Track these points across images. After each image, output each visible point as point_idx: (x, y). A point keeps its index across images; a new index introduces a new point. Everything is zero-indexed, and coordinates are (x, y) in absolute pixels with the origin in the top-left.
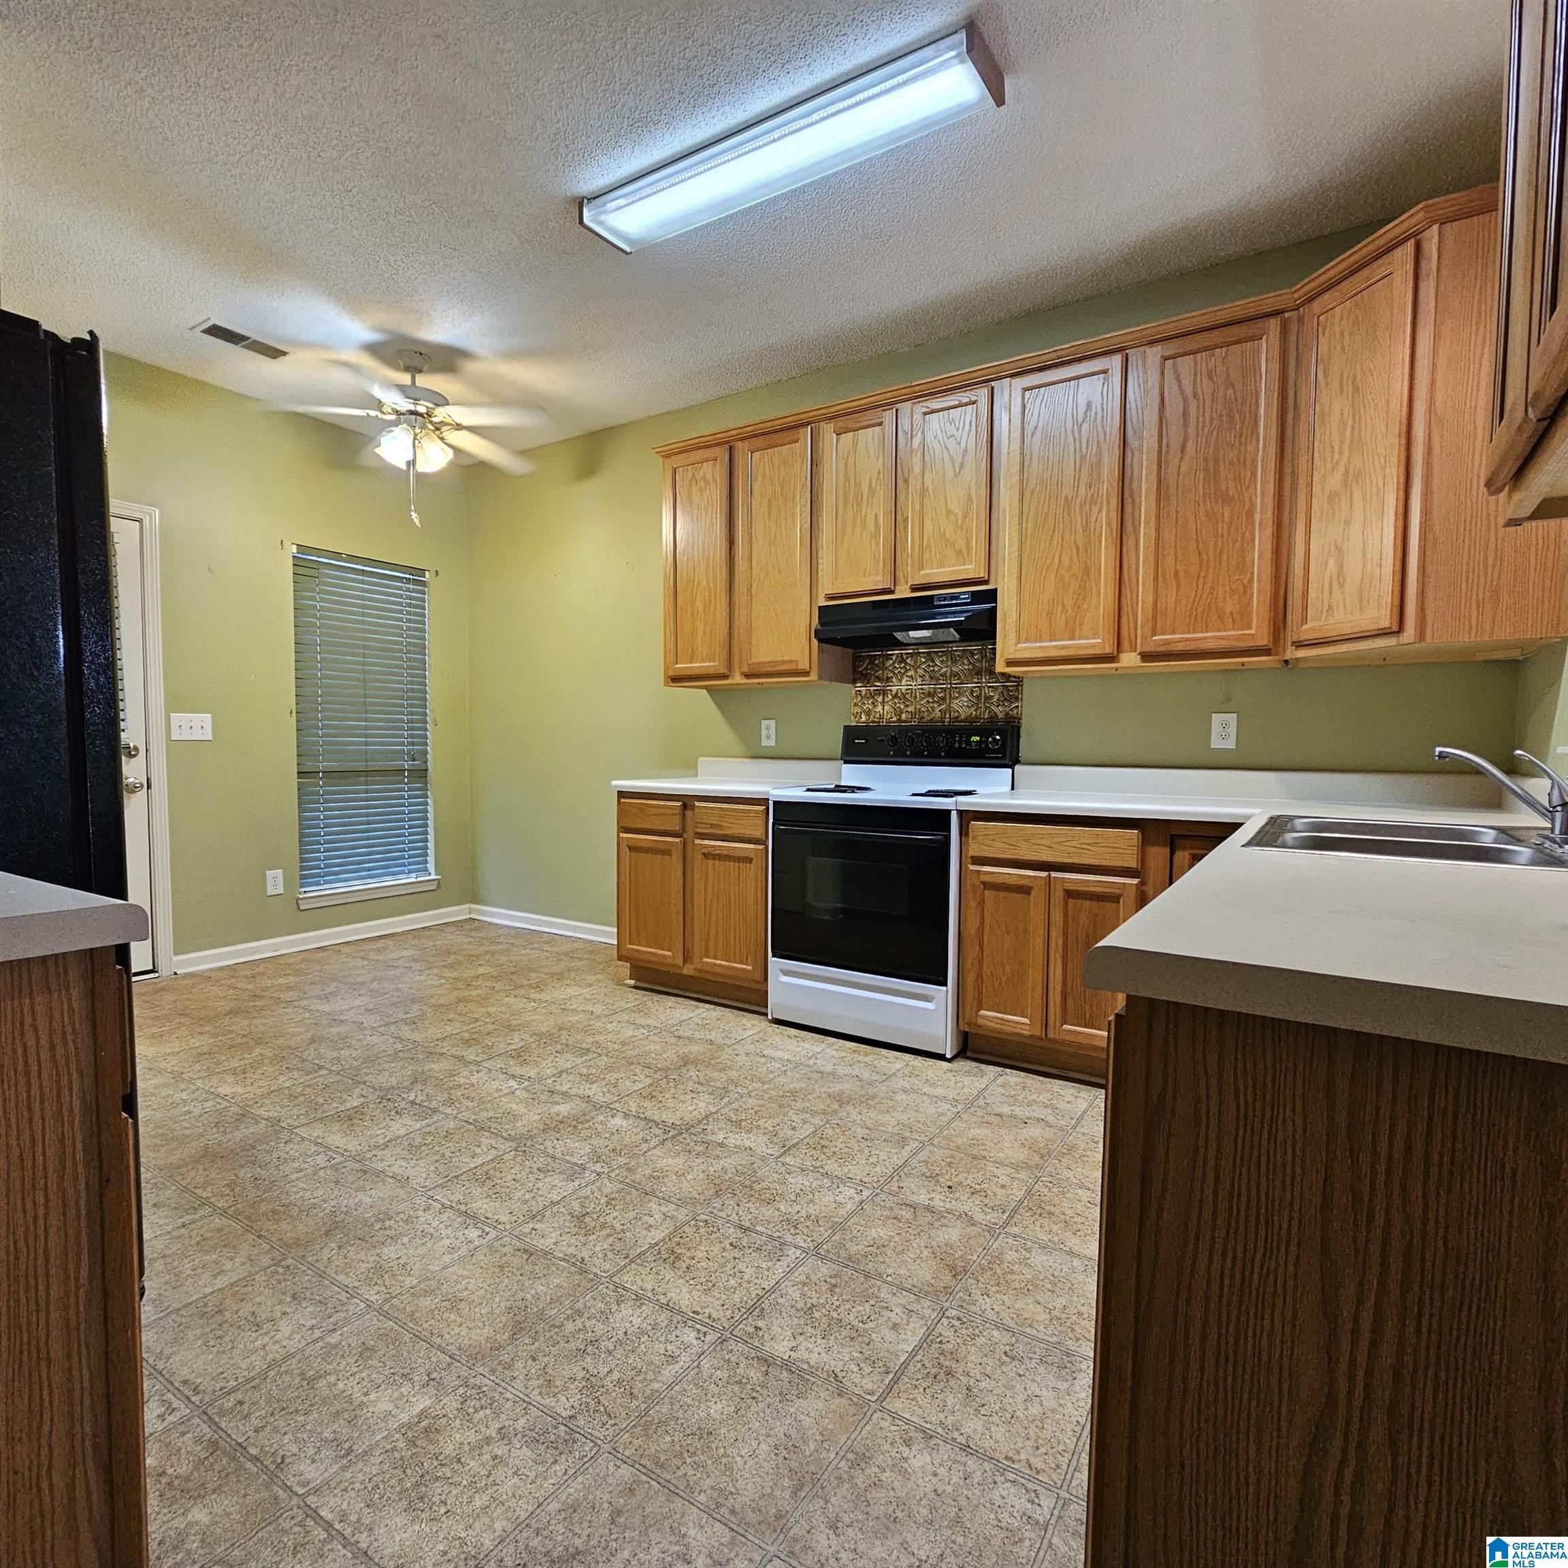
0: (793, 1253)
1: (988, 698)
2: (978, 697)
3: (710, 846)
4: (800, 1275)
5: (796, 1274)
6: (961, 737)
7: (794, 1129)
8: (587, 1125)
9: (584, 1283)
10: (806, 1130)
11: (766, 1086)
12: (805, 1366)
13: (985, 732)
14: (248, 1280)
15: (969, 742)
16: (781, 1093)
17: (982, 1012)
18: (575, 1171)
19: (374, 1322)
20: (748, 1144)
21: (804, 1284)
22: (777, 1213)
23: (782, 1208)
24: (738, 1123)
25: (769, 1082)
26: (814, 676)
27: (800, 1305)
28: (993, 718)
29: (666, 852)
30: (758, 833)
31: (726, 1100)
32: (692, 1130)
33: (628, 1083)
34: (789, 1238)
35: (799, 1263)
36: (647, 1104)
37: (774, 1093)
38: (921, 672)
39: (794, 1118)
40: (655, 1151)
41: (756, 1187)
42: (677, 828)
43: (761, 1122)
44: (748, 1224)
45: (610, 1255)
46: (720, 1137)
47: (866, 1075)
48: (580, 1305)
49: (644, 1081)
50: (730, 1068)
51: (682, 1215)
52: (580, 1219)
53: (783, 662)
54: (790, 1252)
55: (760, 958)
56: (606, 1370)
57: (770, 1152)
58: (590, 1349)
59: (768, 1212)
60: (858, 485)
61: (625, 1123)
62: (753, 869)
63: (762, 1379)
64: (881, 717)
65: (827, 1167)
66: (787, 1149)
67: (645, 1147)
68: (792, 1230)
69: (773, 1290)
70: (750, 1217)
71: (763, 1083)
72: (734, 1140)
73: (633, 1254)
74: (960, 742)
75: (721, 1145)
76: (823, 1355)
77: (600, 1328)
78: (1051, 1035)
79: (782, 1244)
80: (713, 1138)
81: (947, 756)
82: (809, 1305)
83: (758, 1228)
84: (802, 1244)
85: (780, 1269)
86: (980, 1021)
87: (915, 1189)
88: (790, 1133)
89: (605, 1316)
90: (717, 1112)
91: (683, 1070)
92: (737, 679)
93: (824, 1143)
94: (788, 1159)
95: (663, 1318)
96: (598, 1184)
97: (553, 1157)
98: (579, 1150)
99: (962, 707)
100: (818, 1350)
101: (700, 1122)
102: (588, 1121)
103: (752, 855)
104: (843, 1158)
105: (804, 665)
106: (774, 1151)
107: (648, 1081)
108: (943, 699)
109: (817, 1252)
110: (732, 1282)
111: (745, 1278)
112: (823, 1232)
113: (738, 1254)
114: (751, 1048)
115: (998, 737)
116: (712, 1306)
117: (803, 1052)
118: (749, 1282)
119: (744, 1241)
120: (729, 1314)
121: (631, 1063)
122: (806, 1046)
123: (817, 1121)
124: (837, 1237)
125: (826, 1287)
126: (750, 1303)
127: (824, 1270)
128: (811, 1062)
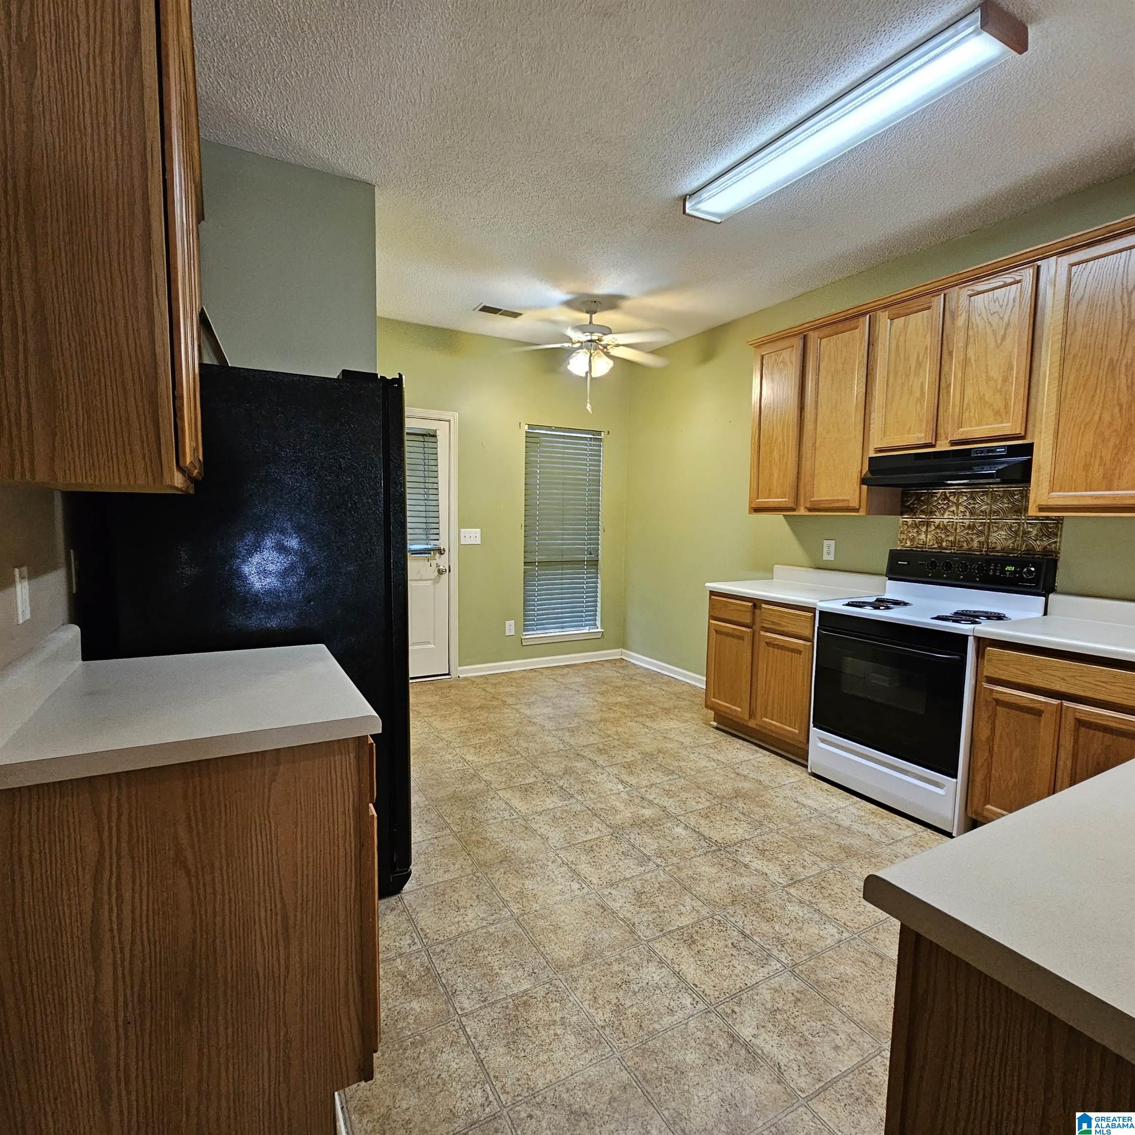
0: (775, 965)
1: (1026, 533)
2: (1016, 532)
3: (771, 638)
4: (775, 982)
5: (772, 981)
6: (996, 566)
7: (804, 867)
8: (659, 828)
9: (631, 940)
10: (814, 871)
11: (792, 827)
12: (759, 1052)
13: (1020, 562)
14: (458, 880)
15: (1003, 571)
16: (802, 836)
17: (989, 807)
18: (644, 860)
19: (512, 925)
20: (766, 870)
21: (776, 991)
22: (771, 931)
23: (777, 928)
24: (762, 852)
25: (795, 824)
26: (862, 512)
27: (769, 1006)
28: (1030, 551)
29: (740, 638)
30: (807, 633)
31: (759, 831)
32: (728, 849)
33: (694, 803)
34: (775, 952)
35: (777, 973)
36: (702, 821)
37: (797, 834)
38: (962, 509)
39: (807, 858)
40: (698, 859)
41: (763, 906)
42: (748, 621)
43: (780, 856)
44: (748, 932)
45: (652, 926)
46: (746, 860)
47: (876, 836)
48: (624, 955)
49: (704, 804)
50: (769, 806)
51: (705, 911)
52: (639, 894)
53: (838, 501)
54: (773, 963)
55: (804, 726)
56: (630, 1004)
57: (780, 880)
58: (624, 986)
59: (765, 927)
60: (907, 359)
61: (684, 833)
62: (801, 660)
63: (727, 1049)
64: (925, 543)
65: (820, 906)
66: (794, 882)
67: (693, 853)
68: (779, 947)
69: (752, 988)
70: (751, 927)
71: (791, 824)
72: (757, 864)
73: (666, 930)
74: (995, 570)
75: (746, 866)
76: (775, 1047)
77: (633, 974)
79: (769, 955)
80: (742, 859)
81: (981, 581)
82: (775, 1008)
83: (755, 938)
84: (783, 960)
85: (761, 974)
86: (985, 813)
87: (888, 943)
88: (800, 870)
89: (638, 967)
90: (749, 840)
91: (734, 801)
92: (802, 512)
93: (824, 884)
94: (792, 891)
95: (673, 981)
96: (656, 873)
97: (633, 846)
98: (650, 845)
99: (1000, 539)
100: (771, 1043)
101: (735, 844)
102: (660, 825)
103: (802, 649)
104: (834, 900)
105: (854, 504)
106: (784, 881)
107: (708, 804)
108: (982, 532)
109: (793, 970)
110: (725, 972)
111: (736, 972)
112: (802, 955)
113: (735, 952)
114: (789, 793)
115: (1033, 569)
116: (707, 985)
117: (830, 805)
118: (737, 976)
119: (742, 944)
120: (717, 994)
121: (699, 788)
122: (834, 800)
123: (824, 865)
124: (812, 963)
125: (791, 998)
126: (734, 991)
127: (795, 985)
128: (833, 815)
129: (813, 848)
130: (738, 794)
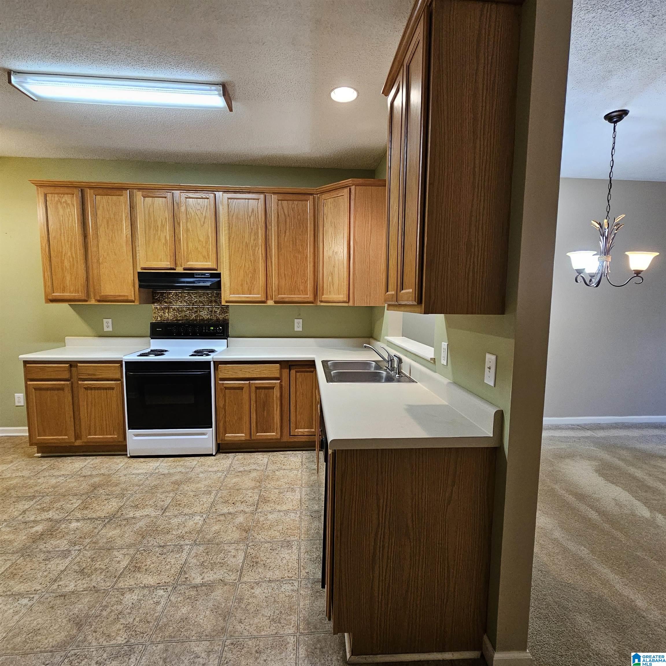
0: (187, 548)
1: (215, 312)
2: (211, 311)
3: (88, 384)
4: (193, 553)
5: (192, 554)
6: (205, 328)
7: (163, 501)
8: (58, 531)
10: (169, 500)
11: (141, 487)
13: (216, 326)
15: (209, 329)
16: (150, 488)
17: (226, 435)
20: (145, 513)
21: (196, 556)
22: (173, 536)
23: (174, 533)
24: (136, 506)
25: (142, 485)
26: (137, 303)
27: (198, 564)
28: (218, 320)
30: (117, 376)
31: (125, 498)
32: (116, 516)
33: (68, 506)
34: (182, 543)
35: (191, 550)
36: (85, 512)
37: (146, 489)
38: (185, 300)
39: (161, 496)
40: (103, 531)
41: (159, 529)
43: (147, 503)
44: (163, 544)
45: (107, 580)
46: (131, 515)
47: (184, 470)
49: (77, 503)
50: (119, 484)
51: (132, 551)
53: (120, 295)
54: (185, 548)
55: (122, 432)
57: (157, 513)
59: (169, 537)
60: (155, 221)
62: (114, 393)
64: (168, 318)
65: (185, 512)
66: (164, 510)
67: (96, 531)
68: (182, 540)
69: (185, 563)
70: (162, 541)
71: (140, 486)
72: (138, 514)
73: (117, 575)
74: (205, 330)
75: (133, 518)
78: (253, 438)
79: (181, 546)
80: (128, 516)
81: (200, 335)
82: (201, 562)
83: (168, 544)
84: (189, 543)
85: (184, 555)
86: (226, 438)
87: (222, 508)
88: (162, 503)
90: (124, 505)
91: (96, 492)
92: (93, 302)
94: (167, 514)
95: (146, 591)
99: (204, 314)
101: (118, 512)
103: (113, 386)
104: (189, 506)
106: (159, 513)
107: (80, 502)
108: (196, 311)
109: (195, 543)
110: (168, 567)
111: (172, 563)
112: (194, 536)
113: (164, 556)
114: (125, 472)
115: (221, 328)
116: (164, 578)
117: (151, 468)
118: (175, 564)
119: (165, 551)
120: (172, 578)
121: (64, 496)
122: (151, 464)
123: (171, 495)
124: (201, 535)
125: (204, 554)
126: (179, 571)
127: (201, 548)
128: (157, 471)
129: (161, 491)
130: (95, 487)
